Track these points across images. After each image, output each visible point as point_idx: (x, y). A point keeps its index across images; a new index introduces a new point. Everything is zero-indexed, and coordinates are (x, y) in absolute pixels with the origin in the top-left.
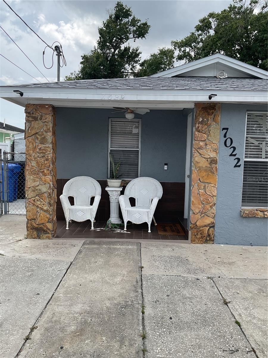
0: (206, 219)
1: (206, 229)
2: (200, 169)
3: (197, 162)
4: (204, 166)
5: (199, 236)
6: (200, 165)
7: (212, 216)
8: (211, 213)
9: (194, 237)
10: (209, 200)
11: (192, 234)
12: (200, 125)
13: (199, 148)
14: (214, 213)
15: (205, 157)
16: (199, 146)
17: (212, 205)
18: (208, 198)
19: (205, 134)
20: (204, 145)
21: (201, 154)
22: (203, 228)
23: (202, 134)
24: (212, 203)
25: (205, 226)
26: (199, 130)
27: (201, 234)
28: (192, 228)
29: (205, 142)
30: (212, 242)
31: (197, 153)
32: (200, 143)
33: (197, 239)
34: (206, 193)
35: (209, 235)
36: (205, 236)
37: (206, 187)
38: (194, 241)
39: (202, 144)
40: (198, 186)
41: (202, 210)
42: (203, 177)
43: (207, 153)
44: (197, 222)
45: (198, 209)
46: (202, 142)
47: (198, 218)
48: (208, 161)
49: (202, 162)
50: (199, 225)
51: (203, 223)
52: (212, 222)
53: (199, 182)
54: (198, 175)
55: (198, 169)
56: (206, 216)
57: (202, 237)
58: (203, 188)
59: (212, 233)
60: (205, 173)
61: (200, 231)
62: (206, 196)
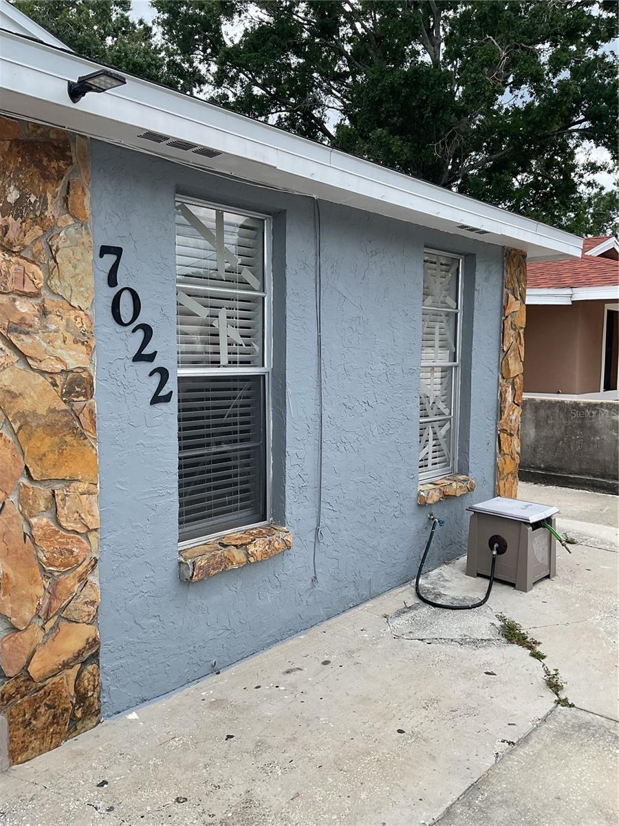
0: (67, 634)
1: (68, 676)
2: (26, 423)
3: (8, 391)
4: (42, 410)
5: (43, 719)
6: (25, 405)
7: (89, 615)
8: (86, 603)
9: (22, 731)
10: (72, 552)
11: (10, 724)
12: (10, 219)
13: (16, 330)
14: (93, 603)
15: (43, 367)
16: (15, 319)
17: (86, 572)
18: (69, 547)
19: (33, 262)
20: (37, 313)
21: (23, 356)
22: (56, 679)
23: (22, 261)
24: (85, 563)
25: (66, 665)
26: (11, 244)
27: (50, 707)
28: (11, 697)
29: (39, 301)
30: (95, 719)
31: (8, 351)
32: (17, 303)
33: (37, 734)
34: (60, 525)
35: (81, 697)
36: (66, 710)
37: (58, 499)
38: (25, 748)
39: (25, 307)
40: (23, 500)
41: (45, 607)
42: (41, 459)
43: (50, 349)
44: (28, 663)
45: (29, 605)
46: (24, 299)
47: (32, 644)
48: (54, 385)
49: (32, 394)
50: (42, 672)
51: (56, 659)
52: (91, 640)
53: (24, 481)
54: (18, 450)
55: (16, 427)
56: (63, 624)
57: (54, 716)
58: (47, 508)
59: (92, 683)
60: (48, 441)
61: (47, 694)
62: (63, 537)
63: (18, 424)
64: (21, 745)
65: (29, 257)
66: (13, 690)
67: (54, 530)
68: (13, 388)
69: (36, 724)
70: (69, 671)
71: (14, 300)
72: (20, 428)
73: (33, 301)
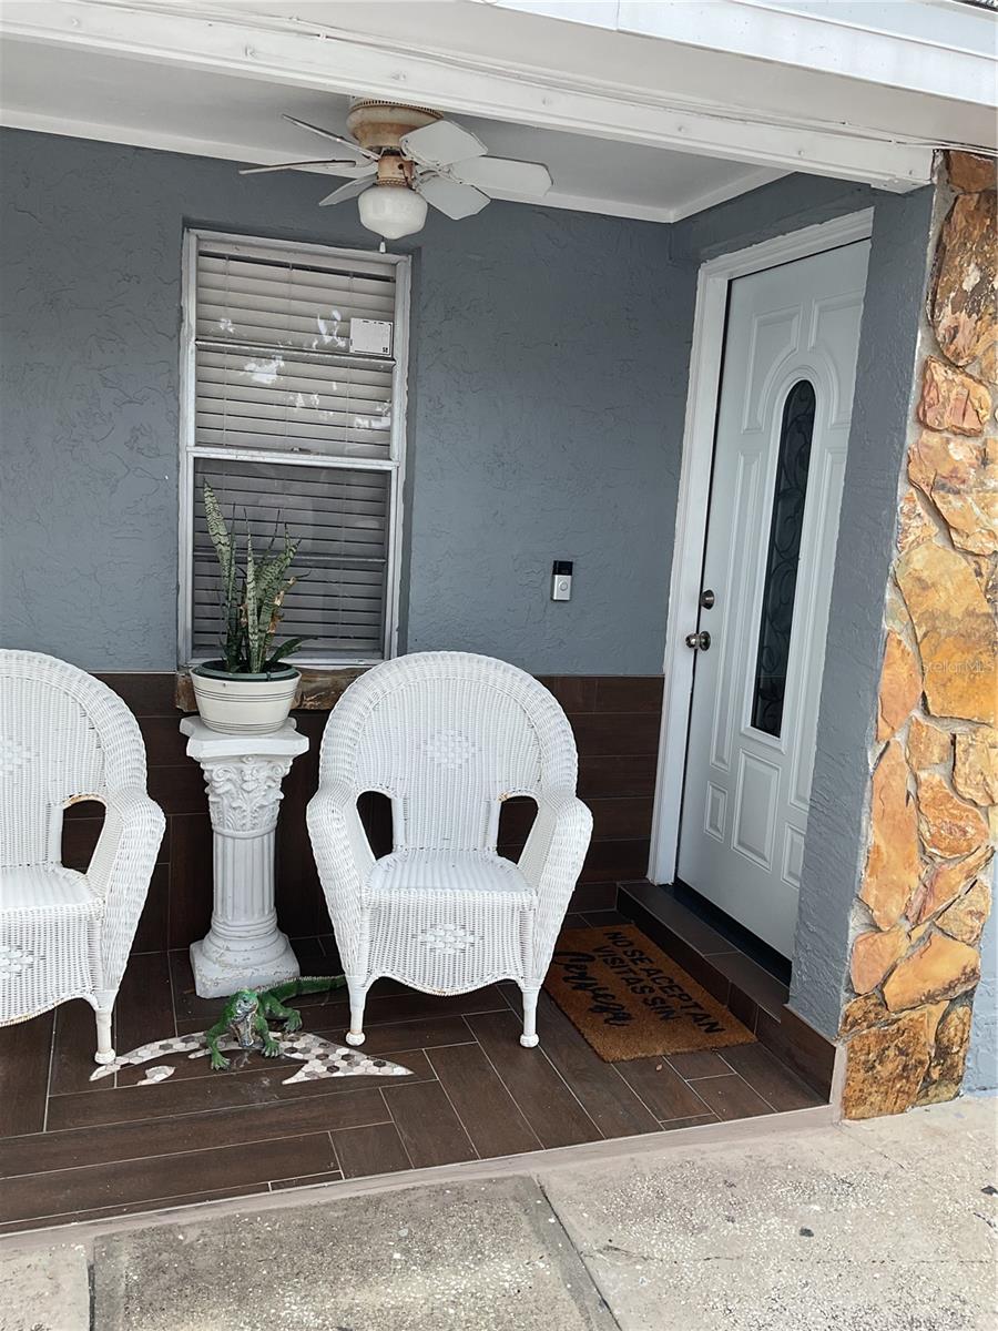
0: (940, 953)
1: (930, 1014)
2: (934, 629)
3: (919, 579)
4: (957, 612)
5: (890, 1066)
6: (937, 600)
7: (972, 932)
8: (971, 912)
9: (861, 1075)
10: (965, 833)
11: (850, 1060)
12: (963, 316)
13: (943, 487)
14: (980, 915)
15: (971, 545)
16: (945, 470)
17: (977, 867)
18: (962, 823)
19: (980, 382)
20: (974, 461)
21: (946, 526)
22: (915, 1015)
23: (968, 381)
24: (979, 853)
25: (931, 998)
26: (958, 355)
27: (902, 1052)
28: (855, 1023)
29: (978, 442)
30: (953, 1088)
31: (927, 518)
32: (951, 446)
33: (880, 1085)
34: (955, 789)
35: (943, 1052)
36: (921, 1063)
37: (959, 749)
38: (862, 1101)
39: (961, 452)
40: (912, 743)
41: (917, 905)
42: (944, 685)
43: (984, 518)
44: (885, 981)
45: (898, 897)
46: (960, 439)
47: (892, 955)
48: (979, 574)
49: (949, 585)
50: (899, 998)
51: (920, 985)
52: (968, 970)
53: (917, 714)
54: (918, 667)
55: (920, 633)
56: (937, 934)
57: (905, 1067)
58: (941, 760)
59: (959, 1034)
60: (957, 657)
61: (901, 1032)
62: (956, 807)
63: (924, 629)
64: (858, 1094)
65: (975, 374)
66: (859, 1014)
67: (947, 794)
68: (925, 575)
69: (883, 1071)
70: (933, 1008)
71: (948, 441)
72: (925, 635)
73: (971, 442)
